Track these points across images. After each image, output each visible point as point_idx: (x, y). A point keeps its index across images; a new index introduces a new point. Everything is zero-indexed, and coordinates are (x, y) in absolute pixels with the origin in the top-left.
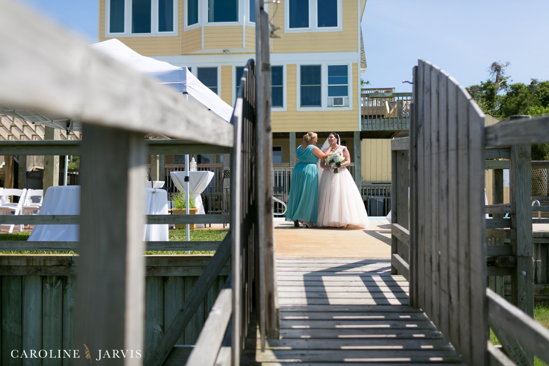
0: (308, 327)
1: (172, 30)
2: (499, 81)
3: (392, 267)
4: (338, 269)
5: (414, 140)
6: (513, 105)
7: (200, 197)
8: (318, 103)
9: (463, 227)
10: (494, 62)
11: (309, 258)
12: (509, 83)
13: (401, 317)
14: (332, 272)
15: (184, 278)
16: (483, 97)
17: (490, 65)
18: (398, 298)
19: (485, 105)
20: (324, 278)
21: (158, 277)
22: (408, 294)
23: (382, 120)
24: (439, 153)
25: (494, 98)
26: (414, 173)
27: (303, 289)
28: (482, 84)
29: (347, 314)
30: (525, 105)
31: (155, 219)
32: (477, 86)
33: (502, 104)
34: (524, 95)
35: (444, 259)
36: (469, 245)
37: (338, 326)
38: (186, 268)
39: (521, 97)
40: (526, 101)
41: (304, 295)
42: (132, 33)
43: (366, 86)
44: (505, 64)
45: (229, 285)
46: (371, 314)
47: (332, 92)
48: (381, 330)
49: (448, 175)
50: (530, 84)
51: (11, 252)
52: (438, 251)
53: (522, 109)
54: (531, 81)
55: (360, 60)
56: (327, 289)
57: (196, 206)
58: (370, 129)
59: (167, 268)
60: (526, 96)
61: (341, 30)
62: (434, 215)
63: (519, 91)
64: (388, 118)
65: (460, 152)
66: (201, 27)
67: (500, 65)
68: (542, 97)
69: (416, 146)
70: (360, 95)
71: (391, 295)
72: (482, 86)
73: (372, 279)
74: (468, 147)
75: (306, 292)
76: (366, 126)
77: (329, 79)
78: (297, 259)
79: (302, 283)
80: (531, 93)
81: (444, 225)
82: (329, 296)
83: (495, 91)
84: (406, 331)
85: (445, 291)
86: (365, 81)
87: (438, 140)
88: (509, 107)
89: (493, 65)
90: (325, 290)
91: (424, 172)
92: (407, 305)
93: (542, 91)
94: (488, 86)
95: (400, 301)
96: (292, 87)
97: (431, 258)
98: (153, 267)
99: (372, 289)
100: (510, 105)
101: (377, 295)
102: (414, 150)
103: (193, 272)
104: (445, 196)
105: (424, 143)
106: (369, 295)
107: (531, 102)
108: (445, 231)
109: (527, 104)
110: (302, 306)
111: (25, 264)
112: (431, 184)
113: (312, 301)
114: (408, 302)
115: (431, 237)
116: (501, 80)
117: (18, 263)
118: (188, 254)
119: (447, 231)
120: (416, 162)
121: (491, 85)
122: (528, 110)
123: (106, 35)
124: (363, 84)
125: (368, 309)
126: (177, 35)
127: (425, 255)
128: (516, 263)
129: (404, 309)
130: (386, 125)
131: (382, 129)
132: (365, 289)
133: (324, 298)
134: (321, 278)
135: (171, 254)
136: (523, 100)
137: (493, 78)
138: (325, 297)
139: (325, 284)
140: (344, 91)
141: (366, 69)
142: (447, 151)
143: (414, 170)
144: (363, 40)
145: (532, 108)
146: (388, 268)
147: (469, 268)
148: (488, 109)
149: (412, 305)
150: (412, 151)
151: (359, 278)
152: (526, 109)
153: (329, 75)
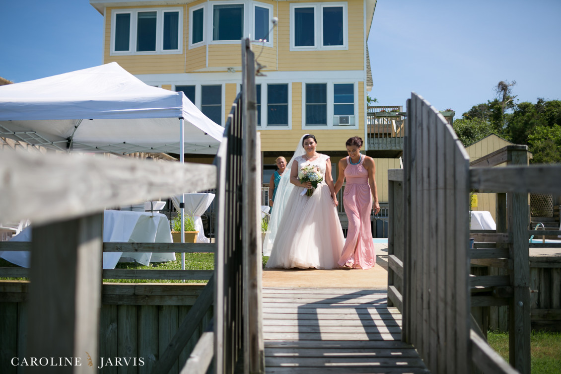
0: (297, 365)
1: (177, 48)
2: (505, 100)
3: (388, 299)
4: (335, 300)
5: (408, 173)
6: (520, 124)
7: (200, 219)
8: (324, 122)
9: (450, 267)
10: (500, 81)
11: (305, 288)
12: (515, 102)
13: (393, 354)
14: (327, 303)
15: (178, 307)
16: (490, 116)
17: (497, 84)
18: (391, 333)
19: (491, 125)
20: (319, 311)
21: (152, 306)
22: (401, 328)
23: (389, 139)
24: (429, 190)
25: (501, 117)
26: (408, 207)
27: (296, 322)
28: (489, 103)
29: (338, 350)
30: (532, 124)
31: (149, 248)
32: (485, 105)
33: (510, 123)
34: (531, 114)
35: (433, 297)
36: (455, 287)
37: (327, 364)
38: (180, 297)
39: (528, 116)
40: (533, 120)
41: (296, 329)
42: (137, 51)
43: (372, 104)
44: (511, 84)
45: (212, 328)
46: (362, 350)
47: (337, 110)
48: (370, 369)
49: (437, 213)
50: (537, 103)
51: (7, 278)
52: (429, 288)
53: (529, 128)
54: (538, 100)
55: (366, 78)
56: (321, 323)
57: (196, 229)
58: (376, 149)
59: (162, 297)
60: (533, 115)
61: (347, 49)
62: (425, 252)
63: (526, 110)
64: (395, 138)
65: (448, 191)
66: (205, 46)
67: (507, 84)
68: (548, 116)
69: (409, 180)
70: (366, 114)
71: (385, 330)
72: (490, 105)
73: (368, 311)
74: (455, 188)
75: (299, 326)
76: (372, 145)
77: (335, 97)
78: (293, 289)
79: (296, 316)
80: (538, 112)
81: (433, 264)
82: (321, 331)
83: (502, 110)
84: (395, 369)
85: (434, 330)
86: (373, 98)
87: (429, 177)
88: (516, 126)
89: (499, 84)
90: (318, 323)
91: (417, 207)
92: (399, 340)
93: (548, 110)
94: (495, 105)
95: (393, 336)
96: (297, 106)
97: (422, 295)
98: (147, 296)
99: (366, 323)
100: (517, 124)
101: (371, 330)
102: (408, 183)
103: (188, 302)
104: (434, 233)
105: (416, 177)
106: (362, 330)
107: (538, 121)
108: (434, 269)
109: (534, 123)
110: (293, 342)
111: (20, 291)
112: (423, 220)
113: (304, 336)
114: (400, 337)
115: (423, 274)
116: (508, 99)
117: (14, 290)
118: (183, 283)
119: (436, 269)
120: (410, 196)
121: (498, 104)
122: (535, 130)
123: (111, 52)
124: (371, 102)
125: (360, 344)
126: (181, 53)
127: (417, 291)
128: (513, 293)
129: (396, 345)
130: (393, 145)
131: (389, 148)
132: (359, 323)
133: (316, 333)
134: (316, 311)
135: (166, 282)
136: (530, 120)
137: (500, 97)
138: (318, 332)
139: (319, 317)
140: (350, 110)
141: (373, 88)
142: (437, 188)
143: (407, 204)
144: (370, 58)
145: (539, 128)
146: (384, 299)
147: (455, 310)
148: (495, 129)
149: (404, 340)
150: (405, 184)
151: (355, 310)
152: (533, 128)
153: (335, 93)
